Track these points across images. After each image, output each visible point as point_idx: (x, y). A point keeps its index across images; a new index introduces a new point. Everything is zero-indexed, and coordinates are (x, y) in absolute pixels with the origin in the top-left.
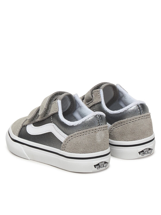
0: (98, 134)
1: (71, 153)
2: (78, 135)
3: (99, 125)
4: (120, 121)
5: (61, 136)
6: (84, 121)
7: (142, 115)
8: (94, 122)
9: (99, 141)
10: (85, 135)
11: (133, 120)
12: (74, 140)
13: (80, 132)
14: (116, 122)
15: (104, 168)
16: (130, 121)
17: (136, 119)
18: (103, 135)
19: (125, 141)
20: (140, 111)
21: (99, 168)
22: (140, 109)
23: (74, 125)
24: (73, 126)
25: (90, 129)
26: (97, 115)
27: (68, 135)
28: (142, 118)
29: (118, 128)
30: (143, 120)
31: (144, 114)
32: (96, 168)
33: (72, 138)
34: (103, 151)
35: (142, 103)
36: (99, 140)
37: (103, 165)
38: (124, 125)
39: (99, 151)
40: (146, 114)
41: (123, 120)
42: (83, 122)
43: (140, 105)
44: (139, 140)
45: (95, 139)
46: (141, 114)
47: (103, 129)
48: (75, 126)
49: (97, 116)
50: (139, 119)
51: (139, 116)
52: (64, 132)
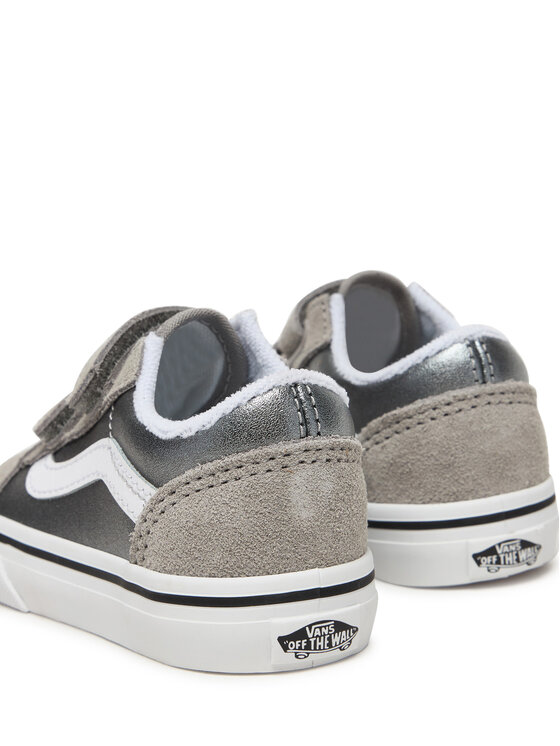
0: (300, 477)
1: (170, 572)
2: (198, 483)
3: (307, 434)
4: (389, 414)
5: (132, 494)
6: (228, 412)
7: (489, 387)
8: (281, 417)
9: (304, 514)
10: (234, 483)
11: (447, 409)
12: (184, 510)
13: (210, 466)
14: (375, 421)
15: (337, 653)
16: (434, 414)
17: (462, 405)
18: (327, 487)
19: (413, 501)
20: (479, 371)
21: (304, 652)
22: (480, 360)
23: (185, 436)
24: (177, 443)
25: (257, 451)
26: (296, 385)
27: (157, 486)
28: (491, 399)
29: (381, 445)
30: (492, 409)
31: (498, 385)
32: (291, 655)
33: (173, 498)
34: (328, 565)
35: (491, 335)
36: (303, 511)
37: (330, 639)
38: (406, 432)
39: (302, 565)
40: (510, 384)
41: (406, 409)
42: (223, 419)
43: (482, 343)
44: (474, 498)
45: (283, 503)
46: (484, 382)
47: (325, 457)
48: (185, 440)
49: (299, 388)
50: (474, 402)
51: (476, 389)
52: (143, 475)
